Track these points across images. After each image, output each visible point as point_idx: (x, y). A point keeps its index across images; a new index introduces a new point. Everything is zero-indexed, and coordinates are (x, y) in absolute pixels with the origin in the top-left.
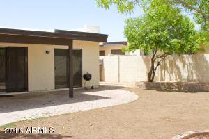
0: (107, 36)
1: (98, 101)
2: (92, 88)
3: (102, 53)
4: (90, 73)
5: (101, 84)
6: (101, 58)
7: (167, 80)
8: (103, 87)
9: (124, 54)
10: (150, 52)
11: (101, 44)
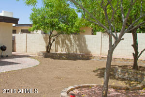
0: (18, 19)
1: (11, 66)
2: (7, 56)
3: (14, 32)
4: (5, 45)
5: (13, 53)
6: (14, 35)
7: (59, 52)
8: (15, 55)
9: (30, 33)
10: (48, 32)
11: (14, 25)
